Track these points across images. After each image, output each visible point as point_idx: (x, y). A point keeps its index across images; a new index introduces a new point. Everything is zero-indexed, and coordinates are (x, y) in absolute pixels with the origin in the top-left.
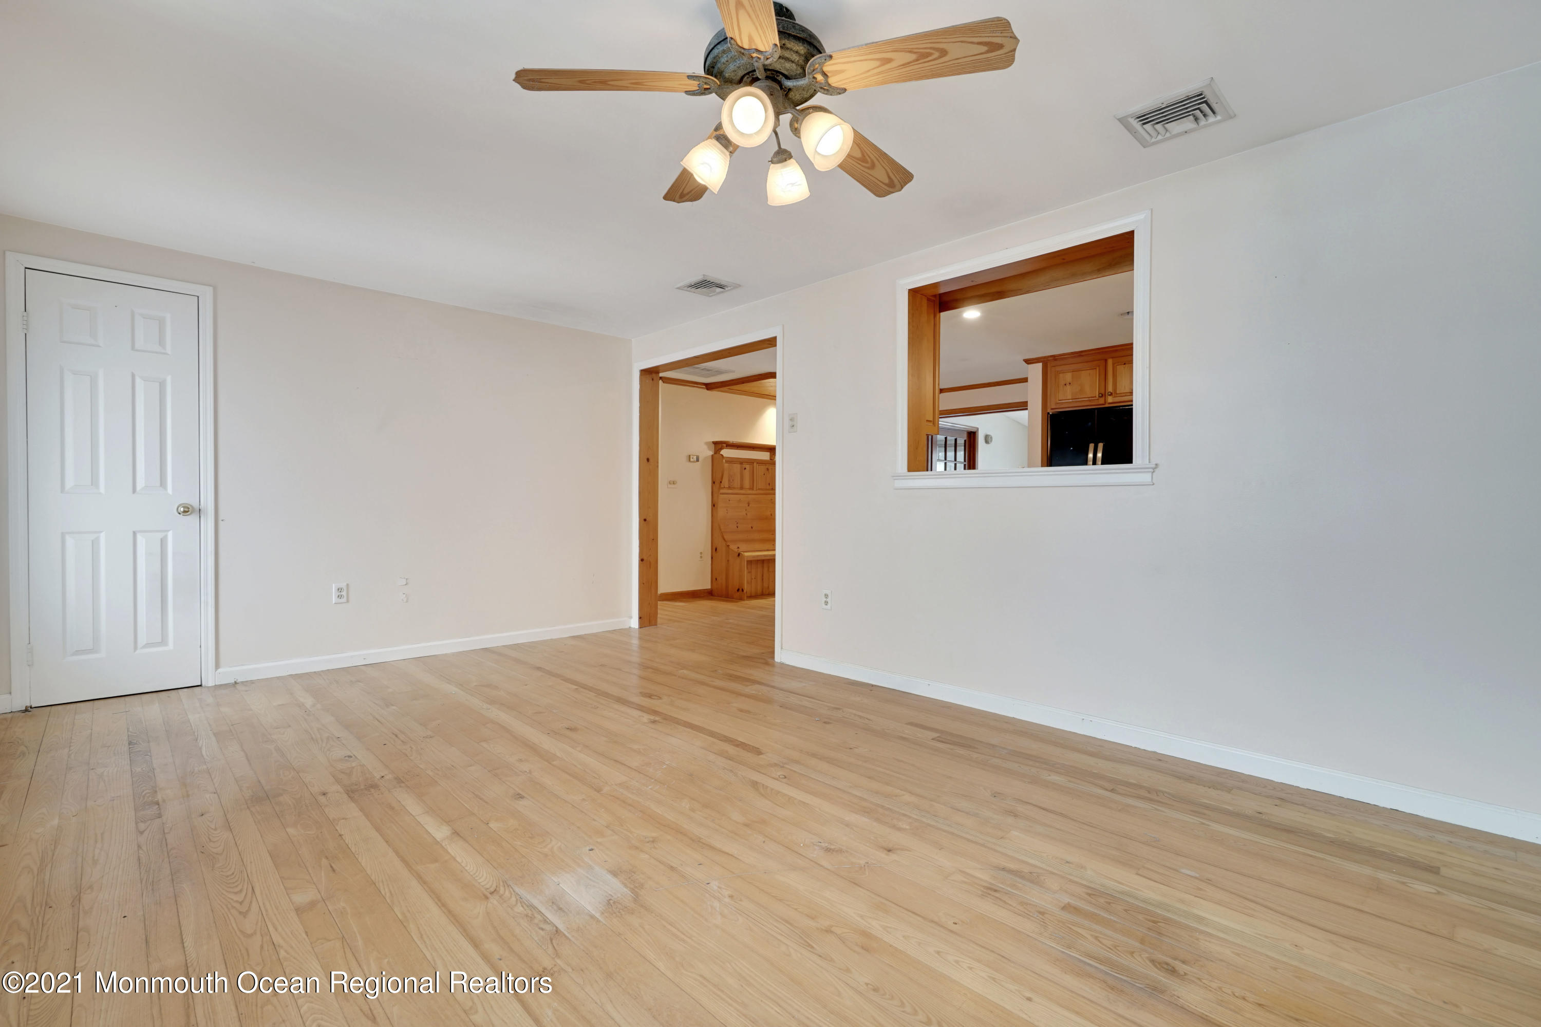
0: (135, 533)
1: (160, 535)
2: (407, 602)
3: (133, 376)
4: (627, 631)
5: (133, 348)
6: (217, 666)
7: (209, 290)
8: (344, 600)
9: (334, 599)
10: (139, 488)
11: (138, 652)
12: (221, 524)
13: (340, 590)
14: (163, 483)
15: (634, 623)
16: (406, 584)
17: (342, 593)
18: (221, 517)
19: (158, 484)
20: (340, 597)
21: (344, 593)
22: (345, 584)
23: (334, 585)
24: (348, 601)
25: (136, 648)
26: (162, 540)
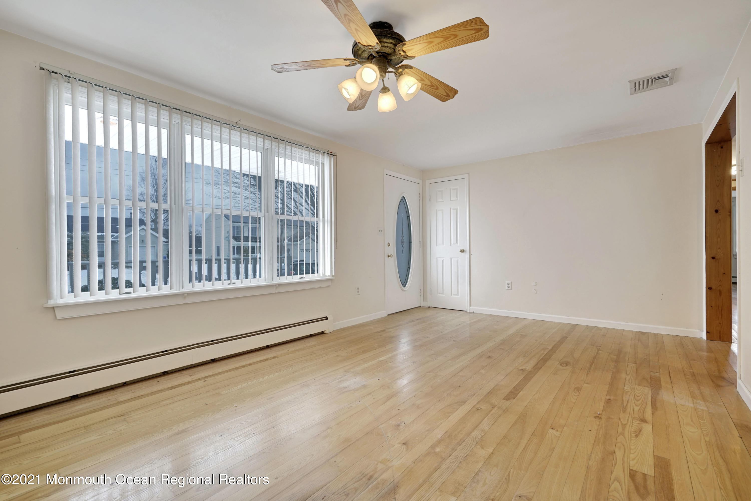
0: (451, 258)
1: (457, 259)
2: (536, 293)
3: (450, 209)
4: (695, 341)
5: (451, 200)
6: (470, 306)
7: (467, 175)
8: (510, 288)
9: (506, 288)
10: (452, 244)
11: (452, 296)
12: (471, 256)
13: (508, 284)
14: (457, 243)
15: (704, 335)
16: (536, 285)
17: (509, 286)
18: (471, 253)
19: (456, 243)
20: (508, 287)
21: (510, 286)
22: (510, 282)
23: (506, 282)
24: (511, 289)
25: (451, 295)
26: (457, 261)
